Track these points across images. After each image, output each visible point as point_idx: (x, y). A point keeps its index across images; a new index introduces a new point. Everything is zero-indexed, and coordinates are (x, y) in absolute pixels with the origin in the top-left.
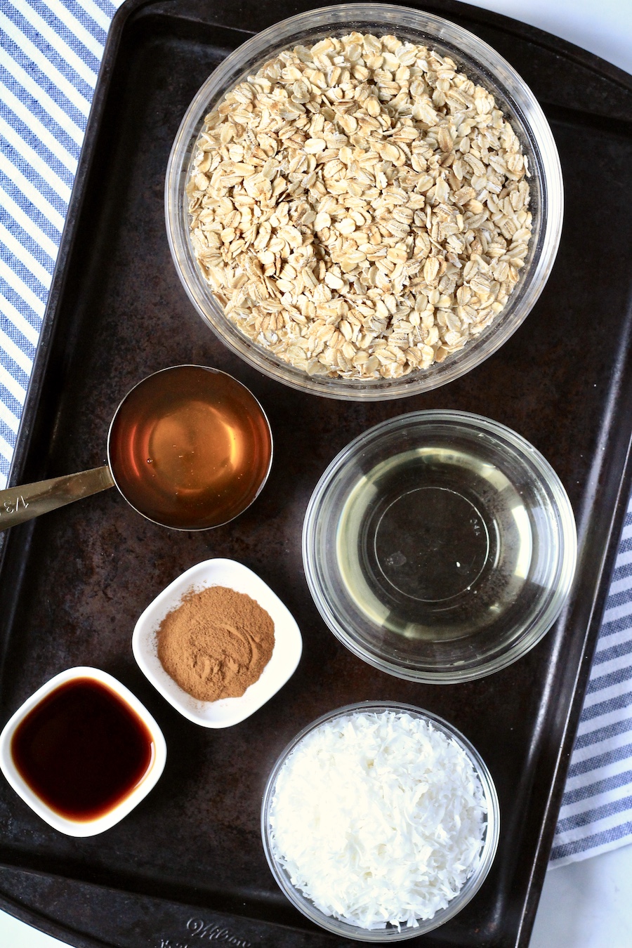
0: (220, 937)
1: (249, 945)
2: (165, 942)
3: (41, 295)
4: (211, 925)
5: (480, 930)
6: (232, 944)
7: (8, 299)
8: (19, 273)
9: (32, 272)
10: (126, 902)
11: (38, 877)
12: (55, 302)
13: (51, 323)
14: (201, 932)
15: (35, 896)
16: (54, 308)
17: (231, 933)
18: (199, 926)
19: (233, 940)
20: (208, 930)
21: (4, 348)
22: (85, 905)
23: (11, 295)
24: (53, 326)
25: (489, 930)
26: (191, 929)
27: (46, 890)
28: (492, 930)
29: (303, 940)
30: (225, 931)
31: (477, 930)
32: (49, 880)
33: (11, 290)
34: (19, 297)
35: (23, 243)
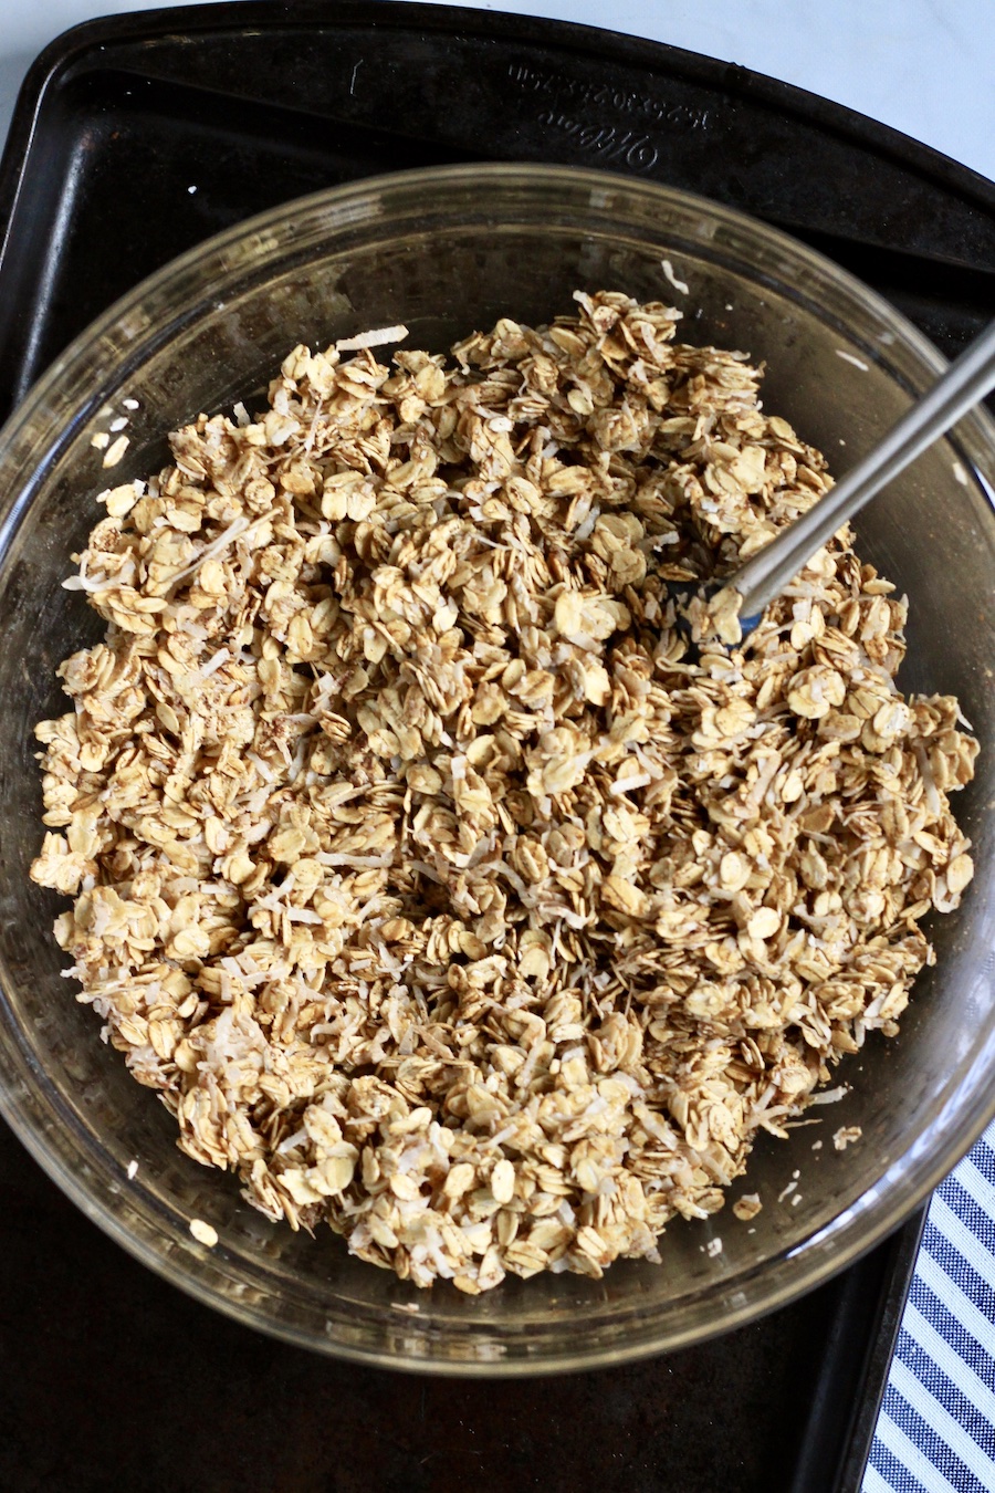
0: (595, 133)
1: (541, 116)
2: (700, 125)
3: (914, 1350)
4: (613, 156)
5: (110, 135)
6: (573, 119)
7: (976, 1345)
8: (956, 1393)
9: (929, 1395)
10: (771, 202)
11: (938, 253)
12: (880, 1341)
13: (889, 1301)
14: (631, 142)
15: (945, 215)
16: (883, 1330)
17: (574, 139)
18: (636, 153)
19: (571, 127)
20: (618, 145)
21: (986, 1252)
22: (848, 197)
23: (972, 1352)
24: (887, 1297)
25: (93, 136)
26: (649, 147)
27: (922, 226)
28: (88, 136)
29: (440, 125)
30: (587, 143)
31: (115, 137)
32: (916, 247)
33: (972, 1362)
34: (955, 1347)
35: (946, 1449)
